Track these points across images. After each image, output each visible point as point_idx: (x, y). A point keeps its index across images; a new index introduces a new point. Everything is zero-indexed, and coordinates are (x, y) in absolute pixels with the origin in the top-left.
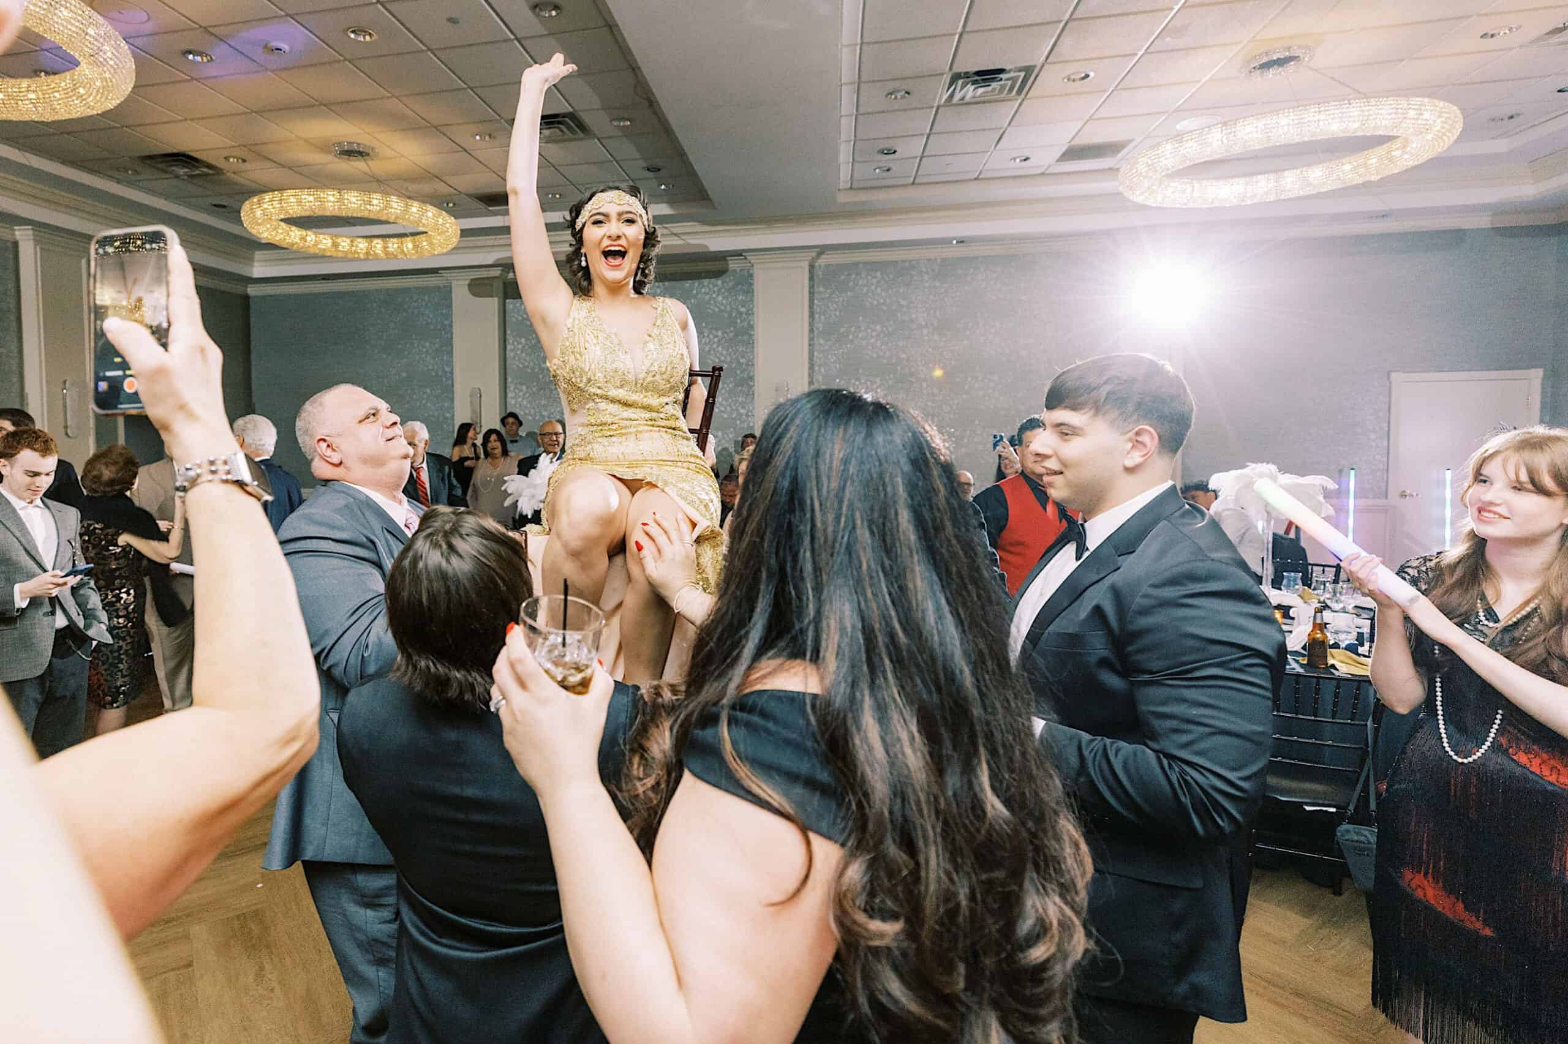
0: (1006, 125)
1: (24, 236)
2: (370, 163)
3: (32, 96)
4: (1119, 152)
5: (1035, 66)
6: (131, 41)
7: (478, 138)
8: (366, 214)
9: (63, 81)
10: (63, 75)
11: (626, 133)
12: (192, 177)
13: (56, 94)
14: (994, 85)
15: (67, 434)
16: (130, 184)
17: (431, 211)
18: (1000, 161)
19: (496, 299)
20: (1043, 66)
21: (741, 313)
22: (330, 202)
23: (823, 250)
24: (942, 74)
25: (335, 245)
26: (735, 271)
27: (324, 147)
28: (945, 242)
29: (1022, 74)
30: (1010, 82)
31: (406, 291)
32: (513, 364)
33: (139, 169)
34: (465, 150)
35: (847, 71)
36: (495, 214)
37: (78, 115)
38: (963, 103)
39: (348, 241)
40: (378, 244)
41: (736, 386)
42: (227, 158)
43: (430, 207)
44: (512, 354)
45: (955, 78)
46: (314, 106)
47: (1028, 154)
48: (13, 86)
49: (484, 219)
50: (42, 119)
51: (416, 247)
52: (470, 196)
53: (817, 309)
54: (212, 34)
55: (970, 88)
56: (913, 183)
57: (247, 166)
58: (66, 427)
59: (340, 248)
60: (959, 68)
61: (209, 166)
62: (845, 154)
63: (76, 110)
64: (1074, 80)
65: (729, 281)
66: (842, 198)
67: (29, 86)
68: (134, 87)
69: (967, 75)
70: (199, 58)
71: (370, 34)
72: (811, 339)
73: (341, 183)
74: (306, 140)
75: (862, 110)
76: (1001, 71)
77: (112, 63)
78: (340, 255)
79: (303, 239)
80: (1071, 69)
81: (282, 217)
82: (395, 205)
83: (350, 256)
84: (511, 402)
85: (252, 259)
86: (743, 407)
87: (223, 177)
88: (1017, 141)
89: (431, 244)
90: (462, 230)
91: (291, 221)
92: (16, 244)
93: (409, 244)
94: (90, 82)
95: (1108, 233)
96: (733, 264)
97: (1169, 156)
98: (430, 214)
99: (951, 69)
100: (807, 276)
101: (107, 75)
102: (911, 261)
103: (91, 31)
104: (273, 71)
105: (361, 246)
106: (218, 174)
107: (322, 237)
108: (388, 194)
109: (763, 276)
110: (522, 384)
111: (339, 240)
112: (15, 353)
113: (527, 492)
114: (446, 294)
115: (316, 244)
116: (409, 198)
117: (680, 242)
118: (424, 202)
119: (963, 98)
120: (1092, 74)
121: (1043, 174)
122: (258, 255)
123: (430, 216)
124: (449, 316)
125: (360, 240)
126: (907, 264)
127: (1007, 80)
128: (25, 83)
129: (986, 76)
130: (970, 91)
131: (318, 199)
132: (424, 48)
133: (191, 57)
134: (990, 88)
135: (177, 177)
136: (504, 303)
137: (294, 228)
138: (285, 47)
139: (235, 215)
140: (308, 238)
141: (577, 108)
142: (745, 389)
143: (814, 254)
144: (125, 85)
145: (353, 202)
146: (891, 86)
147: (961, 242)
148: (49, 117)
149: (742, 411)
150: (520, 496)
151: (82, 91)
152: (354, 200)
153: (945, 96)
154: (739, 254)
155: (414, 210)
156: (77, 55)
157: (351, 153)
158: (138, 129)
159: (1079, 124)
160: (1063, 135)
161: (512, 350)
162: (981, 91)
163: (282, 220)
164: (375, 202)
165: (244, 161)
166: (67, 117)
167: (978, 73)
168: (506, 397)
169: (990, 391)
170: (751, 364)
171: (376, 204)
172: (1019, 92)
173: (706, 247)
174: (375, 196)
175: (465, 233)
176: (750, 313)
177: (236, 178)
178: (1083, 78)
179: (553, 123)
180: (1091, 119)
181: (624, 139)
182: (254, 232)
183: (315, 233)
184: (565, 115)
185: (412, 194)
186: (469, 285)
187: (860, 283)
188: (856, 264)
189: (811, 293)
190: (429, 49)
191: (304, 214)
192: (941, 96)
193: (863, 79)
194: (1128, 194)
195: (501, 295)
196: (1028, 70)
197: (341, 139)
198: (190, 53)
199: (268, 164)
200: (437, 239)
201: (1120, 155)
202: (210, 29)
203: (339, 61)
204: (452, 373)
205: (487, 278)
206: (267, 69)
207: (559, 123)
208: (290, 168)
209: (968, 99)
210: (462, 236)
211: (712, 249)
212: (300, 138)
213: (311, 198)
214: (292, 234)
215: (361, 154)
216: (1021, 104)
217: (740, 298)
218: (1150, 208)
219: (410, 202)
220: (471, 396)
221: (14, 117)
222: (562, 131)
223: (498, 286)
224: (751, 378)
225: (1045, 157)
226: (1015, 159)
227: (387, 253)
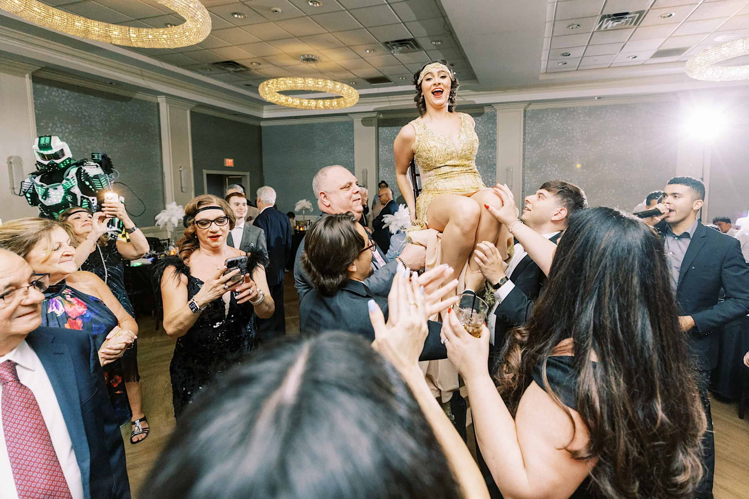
0: (627, 40)
1: (161, 100)
2: (317, 64)
3: (165, 36)
4: (684, 52)
5: (645, 11)
6: (209, 9)
7: (368, 51)
8: (316, 89)
9: (179, 29)
10: (179, 26)
11: (438, 48)
12: (235, 72)
13: (176, 36)
14: (623, 21)
15: (182, 191)
16: (208, 75)
17: (346, 87)
18: (621, 58)
19: (374, 128)
20: (649, 10)
21: (490, 134)
22: (299, 83)
23: (530, 103)
24: (597, 16)
25: (301, 103)
26: (488, 113)
27: (296, 57)
28: (593, 98)
29: (638, 15)
30: (631, 19)
31: (332, 124)
32: (382, 158)
33: (212, 69)
34: (362, 58)
35: (549, 15)
36: (374, 87)
37: (186, 45)
38: (606, 30)
39: (307, 101)
40: (321, 102)
41: (488, 168)
42: (252, 63)
43: (345, 85)
44: (382, 153)
45: (603, 17)
46: (292, 38)
47: (635, 55)
48: (156, 32)
49: (369, 89)
50: (170, 47)
51: (338, 104)
52: (364, 79)
53: (527, 131)
54: (245, 5)
55: (610, 22)
56: (577, 70)
57: (259, 67)
58: (182, 188)
59: (303, 105)
60: (605, 13)
61: (243, 67)
62: (544, 57)
63: (185, 43)
64: (664, 17)
65: (485, 117)
66: (542, 77)
67: (164, 32)
68: (212, 30)
69: (609, 16)
70: (240, 17)
71: (319, 3)
72: (524, 146)
73: (304, 74)
74: (288, 54)
75: (555, 34)
76: (627, 13)
77: (201, 20)
78: (303, 108)
79: (287, 100)
80: (663, 12)
81: (277, 91)
82: (329, 84)
83: (308, 108)
84: (381, 175)
85: (262, 109)
86: (491, 179)
87: (250, 72)
88: (631, 48)
89: (345, 102)
90: (360, 95)
91: (281, 93)
92: (158, 104)
93: (335, 102)
94: (191, 29)
95: (674, 93)
96: (487, 110)
97: (714, 55)
98: (345, 88)
99: (601, 13)
100: (523, 114)
101: (199, 26)
102: (574, 108)
103: (191, 5)
104: (273, 22)
105: (313, 103)
106: (248, 70)
107: (295, 99)
108: (326, 79)
109: (501, 116)
110: (386, 167)
111: (303, 101)
112: (159, 154)
113: (394, 223)
114: (351, 125)
115: (293, 102)
116: (335, 80)
117: (462, 100)
118: (343, 83)
119: (606, 28)
120: (673, 14)
121: (642, 64)
122: (265, 107)
123: (346, 90)
124: (352, 135)
125: (312, 101)
126: (572, 109)
127: (629, 18)
128: (162, 30)
129: (619, 16)
130: (611, 24)
131: (294, 82)
132: (344, 9)
133: (236, 16)
134: (620, 22)
135: (229, 72)
136: (378, 129)
137: (282, 95)
138: (279, 10)
139: (255, 89)
140: (289, 100)
141: (415, 36)
142: (492, 169)
143: (526, 105)
144: (207, 30)
145: (310, 83)
146: (570, 22)
147: (599, 98)
148: (172, 47)
149: (490, 180)
150: (391, 224)
151: (187, 34)
152: (310, 82)
153: (597, 27)
154: (489, 105)
155: (338, 86)
156: (185, 17)
157: (308, 60)
158: (211, 50)
159: (664, 39)
160: (655, 45)
161: (381, 151)
162: (616, 23)
163: (277, 92)
164: (320, 83)
165: (259, 64)
166: (181, 46)
167: (615, 15)
168: (378, 173)
169: (612, 170)
170: (495, 157)
171: (320, 84)
172: (635, 24)
173: (474, 101)
174: (319, 80)
175: (361, 96)
176: (495, 133)
177: (256, 72)
178: (669, 16)
179: (403, 44)
180: (670, 37)
181: (437, 51)
182: (265, 98)
183: (292, 98)
184: (409, 40)
185: (336, 79)
186: (362, 121)
187: (549, 118)
188: (547, 109)
189: (525, 124)
190: (346, 9)
191: (288, 89)
192: (595, 26)
193: (557, 19)
194: (689, 74)
195: (377, 125)
196: (641, 13)
197: (304, 53)
198: (235, 14)
199: (271, 66)
200: (349, 100)
201: (683, 55)
202: (245, 3)
203: (304, 16)
204: (354, 162)
205: (369, 118)
206: (270, 21)
207: (406, 43)
208: (280, 67)
209: (609, 28)
210: (360, 98)
211: (477, 103)
212: (286, 53)
213: (291, 82)
214: (282, 98)
215: (313, 60)
216: (635, 30)
217: (490, 126)
218: (698, 81)
219: (336, 83)
220: (363, 173)
221: (157, 46)
222: (407, 47)
223: (375, 121)
224: (495, 165)
225: (644, 56)
226: (629, 57)
227: (324, 107)
